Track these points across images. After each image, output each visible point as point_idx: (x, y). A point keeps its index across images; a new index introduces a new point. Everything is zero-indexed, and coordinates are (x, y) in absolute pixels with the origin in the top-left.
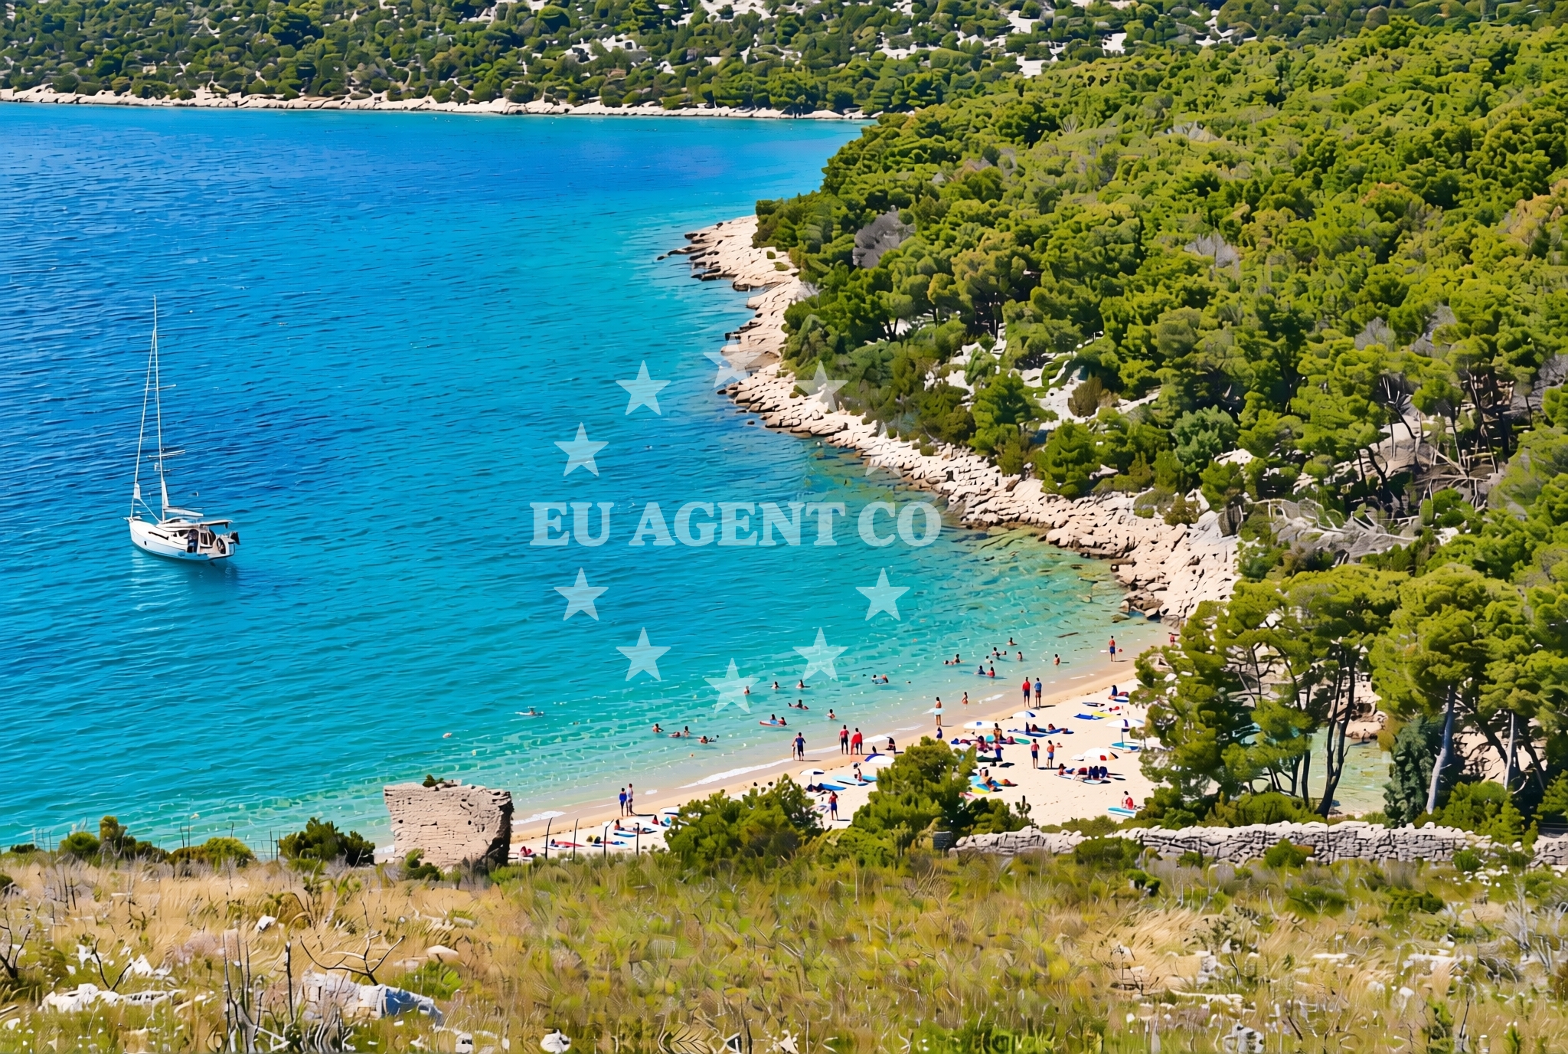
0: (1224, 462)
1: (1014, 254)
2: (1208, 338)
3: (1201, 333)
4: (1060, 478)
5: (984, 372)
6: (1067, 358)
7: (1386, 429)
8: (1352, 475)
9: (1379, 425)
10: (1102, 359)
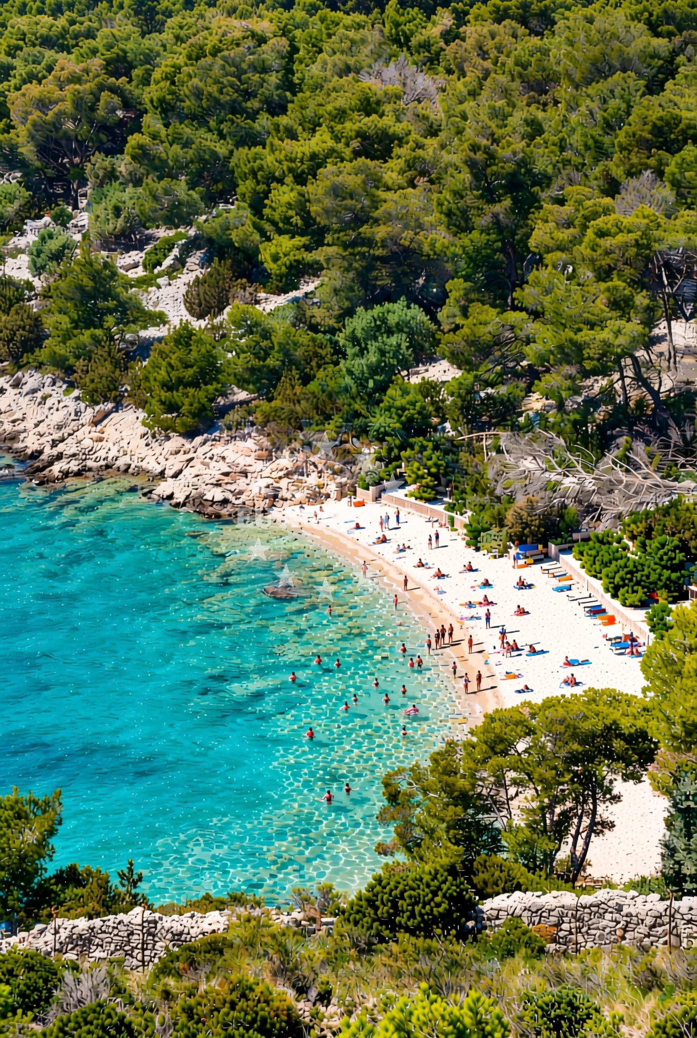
0: (415, 380)
1: (101, 88)
2: (391, 201)
3: (381, 194)
4: (171, 407)
5: (57, 256)
6: (180, 236)
7: (661, 329)
8: (608, 394)
9: (650, 323)
10: (235, 236)
